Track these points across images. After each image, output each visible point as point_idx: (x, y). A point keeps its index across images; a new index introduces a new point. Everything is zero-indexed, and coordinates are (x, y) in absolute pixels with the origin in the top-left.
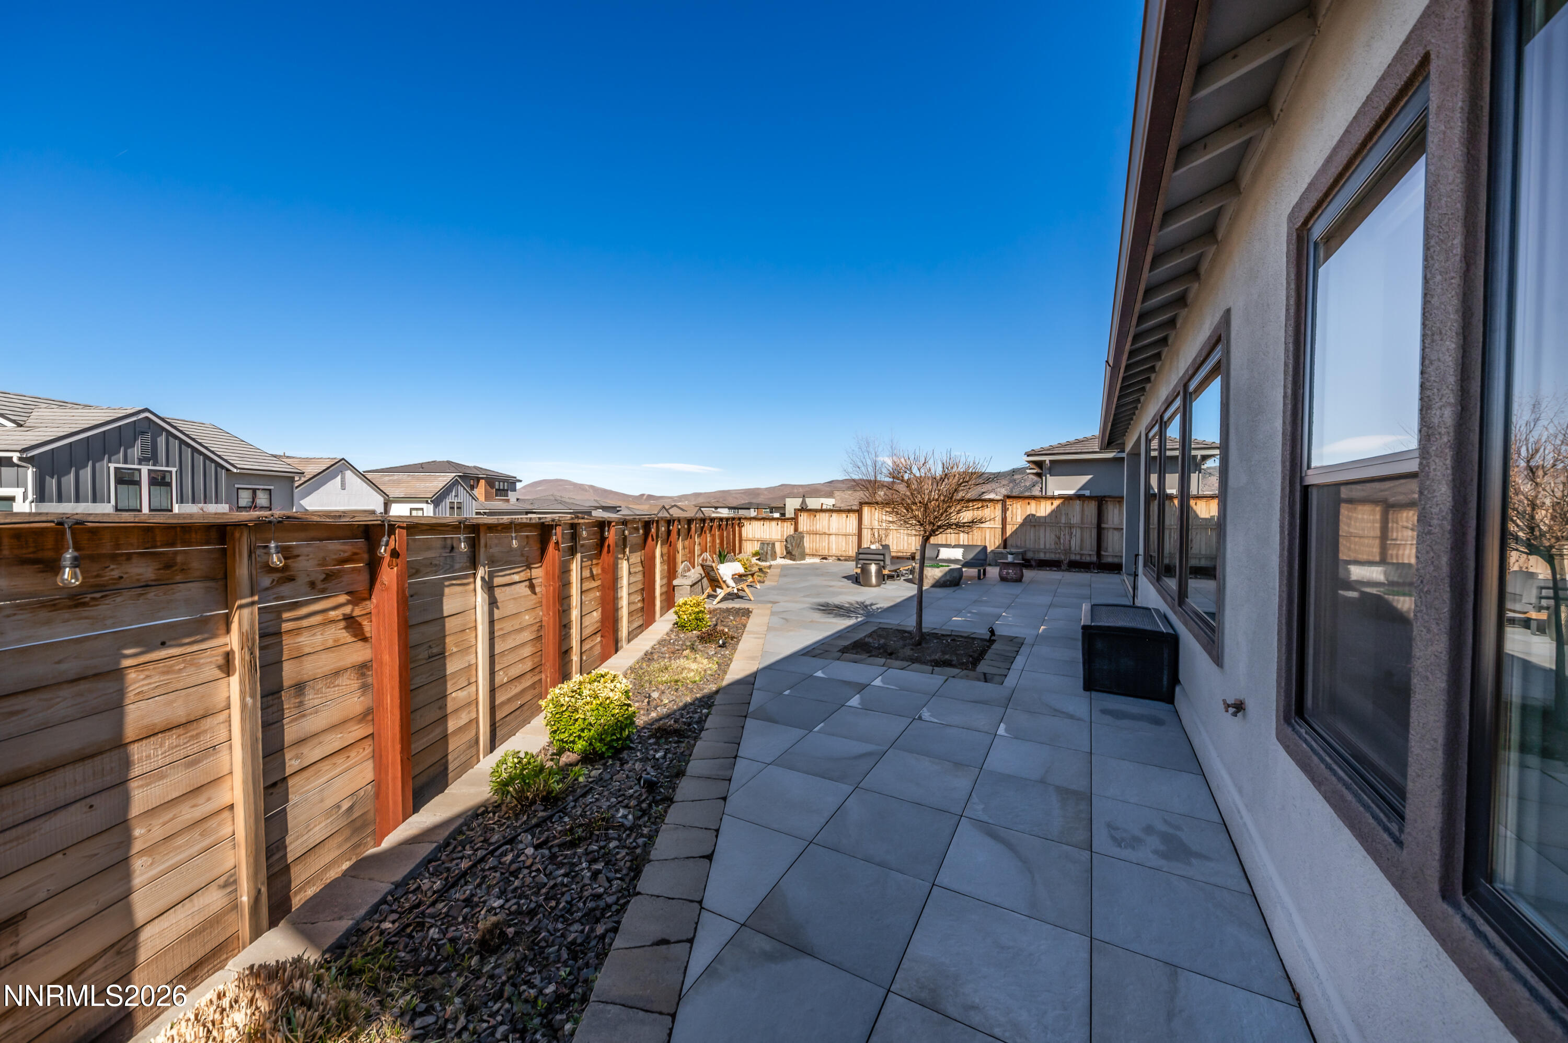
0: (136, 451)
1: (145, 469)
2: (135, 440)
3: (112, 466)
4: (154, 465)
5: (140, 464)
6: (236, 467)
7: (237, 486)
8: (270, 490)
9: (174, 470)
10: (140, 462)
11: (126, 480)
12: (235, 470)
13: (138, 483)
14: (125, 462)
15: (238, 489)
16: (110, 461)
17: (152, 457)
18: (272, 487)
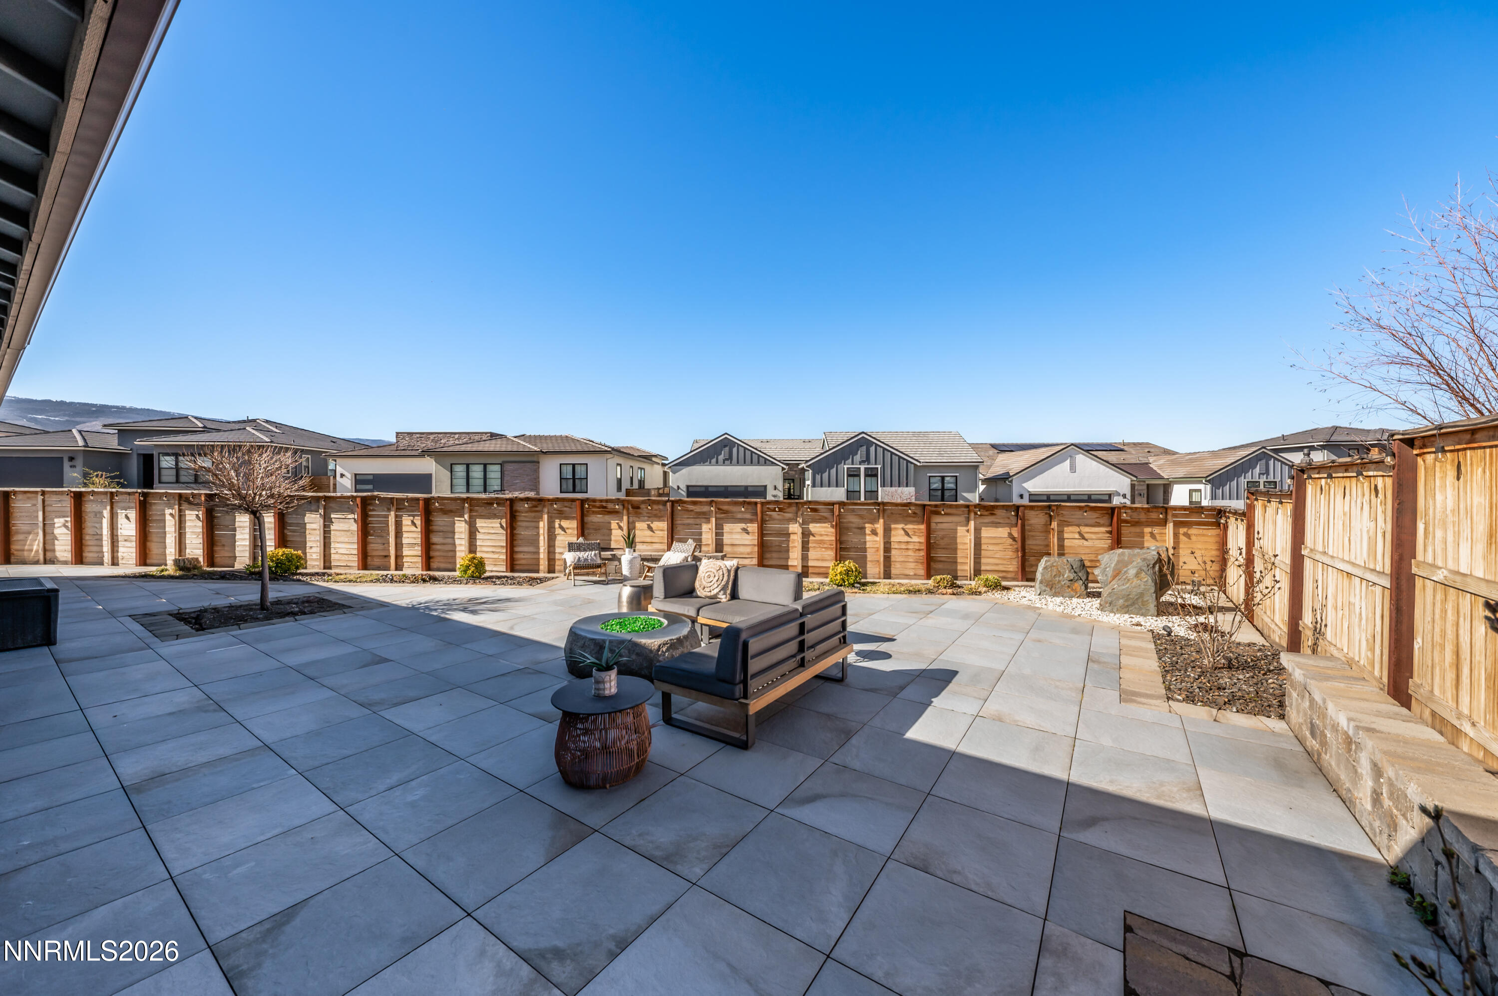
0: (858, 458)
1: (862, 467)
2: (858, 450)
3: (846, 467)
4: (868, 464)
5: (860, 464)
6: (920, 462)
7: (929, 475)
8: (956, 476)
9: (879, 467)
10: (860, 463)
11: (853, 474)
12: (919, 464)
13: (859, 476)
14: (853, 464)
15: (930, 477)
16: (845, 464)
17: (867, 460)
18: (957, 474)
